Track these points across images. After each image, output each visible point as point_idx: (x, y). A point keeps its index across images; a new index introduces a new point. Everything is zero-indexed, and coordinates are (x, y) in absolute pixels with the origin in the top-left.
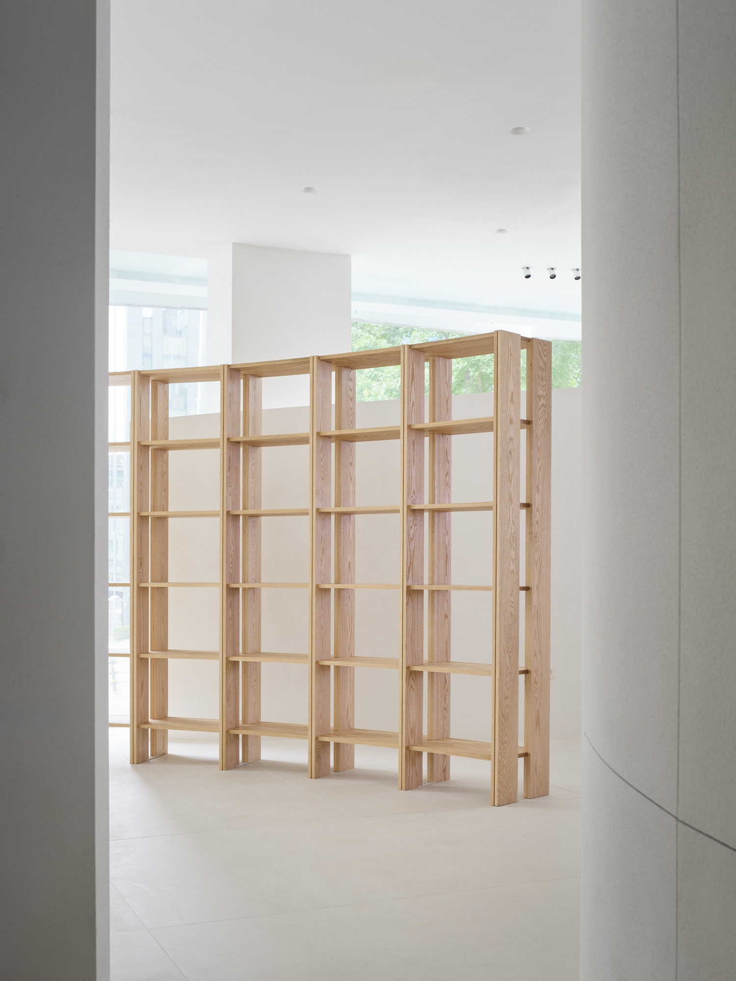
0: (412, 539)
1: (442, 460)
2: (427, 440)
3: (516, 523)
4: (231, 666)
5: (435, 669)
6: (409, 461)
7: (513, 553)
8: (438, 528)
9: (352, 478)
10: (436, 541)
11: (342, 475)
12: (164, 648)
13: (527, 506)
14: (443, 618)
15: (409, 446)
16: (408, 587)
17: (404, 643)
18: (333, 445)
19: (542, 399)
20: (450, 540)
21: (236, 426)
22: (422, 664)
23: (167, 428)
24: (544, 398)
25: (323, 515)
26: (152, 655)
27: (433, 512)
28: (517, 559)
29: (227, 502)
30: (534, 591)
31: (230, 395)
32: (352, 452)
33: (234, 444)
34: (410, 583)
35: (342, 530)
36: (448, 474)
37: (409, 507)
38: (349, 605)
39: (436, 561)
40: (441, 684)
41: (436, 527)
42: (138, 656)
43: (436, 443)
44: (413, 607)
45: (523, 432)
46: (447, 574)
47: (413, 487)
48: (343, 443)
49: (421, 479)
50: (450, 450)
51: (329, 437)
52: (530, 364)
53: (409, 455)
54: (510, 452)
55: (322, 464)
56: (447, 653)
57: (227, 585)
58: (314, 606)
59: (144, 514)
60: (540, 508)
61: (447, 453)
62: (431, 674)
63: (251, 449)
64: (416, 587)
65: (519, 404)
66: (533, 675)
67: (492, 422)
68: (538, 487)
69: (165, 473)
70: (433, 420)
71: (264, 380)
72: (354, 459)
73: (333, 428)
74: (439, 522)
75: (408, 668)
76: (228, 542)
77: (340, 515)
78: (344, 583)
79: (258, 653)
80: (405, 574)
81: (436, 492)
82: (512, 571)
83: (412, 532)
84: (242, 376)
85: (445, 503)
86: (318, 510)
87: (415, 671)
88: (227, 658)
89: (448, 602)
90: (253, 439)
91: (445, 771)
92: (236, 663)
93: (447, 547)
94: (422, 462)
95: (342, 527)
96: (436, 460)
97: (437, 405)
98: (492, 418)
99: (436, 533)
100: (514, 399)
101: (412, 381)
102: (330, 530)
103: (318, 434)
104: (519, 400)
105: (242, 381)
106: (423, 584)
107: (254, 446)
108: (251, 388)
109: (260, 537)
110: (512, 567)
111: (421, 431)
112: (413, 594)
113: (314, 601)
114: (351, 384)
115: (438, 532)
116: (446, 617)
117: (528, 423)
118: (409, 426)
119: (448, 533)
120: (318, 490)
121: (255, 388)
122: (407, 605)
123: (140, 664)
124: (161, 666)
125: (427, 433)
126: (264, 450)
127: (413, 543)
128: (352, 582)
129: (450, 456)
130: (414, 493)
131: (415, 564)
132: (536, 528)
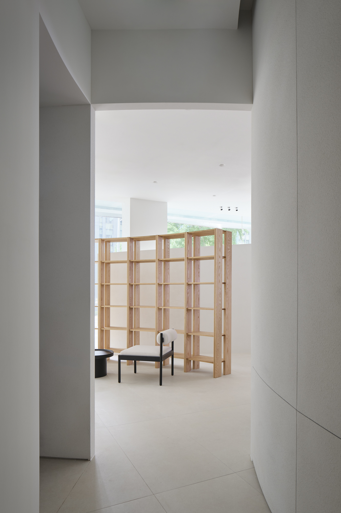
0: (188, 293)
1: (197, 268)
2: (193, 261)
3: (221, 289)
4: (130, 332)
5: (195, 334)
6: (187, 269)
7: (220, 298)
8: (196, 289)
9: (169, 273)
10: (195, 294)
11: (166, 272)
12: (109, 326)
13: (224, 283)
14: (197, 318)
15: (187, 264)
16: (187, 308)
17: (186, 326)
18: (163, 263)
19: (229, 250)
20: (200, 293)
21: (132, 257)
22: (191, 333)
23: (110, 256)
24: (230, 249)
25: (160, 285)
26: (105, 328)
27: (194, 285)
28: (221, 300)
29: (129, 281)
30: (227, 310)
31: (130, 247)
32: (169, 265)
33: (131, 262)
34: (187, 307)
35: (166, 290)
36: (199, 272)
37: (187, 283)
38: (168, 313)
39: (195, 300)
40: (197, 339)
41: (195, 289)
42: (101, 329)
43: (195, 263)
44: (188, 315)
45: (223, 260)
46: (199, 304)
47: (189, 277)
48: (166, 262)
49: (191, 274)
50: (200, 265)
51: (162, 260)
52: (225, 239)
53: (187, 267)
54: (219, 267)
55: (159, 269)
56: (199, 329)
57: (129, 307)
58: (157, 314)
59: (102, 284)
60: (228, 284)
61: (199, 266)
62: (194, 336)
63: (136, 264)
64: (189, 308)
65: (222, 252)
66: (226, 336)
67: (214, 257)
68: (228, 277)
69: (109, 271)
70: (195, 256)
71: (141, 242)
72: (169, 267)
73: (163, 258)
74: (196, 288)
75: (187, 334)
76: (130, 293)
77: (165, 285)
78: (166, 306)
79: (139, 328)
80: (186, 304)
81: (196, 278)
82: (220, 304)
83: (188, 291)
84: (134, 241)
85: (198, 282)
86: (158, 283)
87: (189, 335)
88: (129, 330)
89: (199, 313)
90: (138, 261)
91: (198, 365)
92: (132, 332)
93: (199, 295)
94: (191, 269)
95: (166, 289)
96: (196, 268)
97: (196, 251)
98: (214, 256)
99: (195, 291)
100: (220, 250)
101: (188, 243)
102: (162, 290)
103: (158, 259)
104: (222, 250)
105: (134, 242)
106: (191, 308)
107: (138, 263)
108: (137, 244)
109: (140, 291)
110: (220, 303)
111: (191, 259)
112: (188, 311)
113: (157, 312)
114: (168, 244)
115: (196, 291)
116: (198, 317)
117: (225, 257)
118: (187, 258)
119: (199, 291)
120: (159, 278)
121: (138, 244)
122: (187, 314)
123: (101, 331)
124: (108, 332)
125: (193, 260)
126: (141, 264)
127: (188, 295)
128: (169, 306)
129: (200, 267)
130: (189, 279)
131: (189, 301)
132: (227, 290)
